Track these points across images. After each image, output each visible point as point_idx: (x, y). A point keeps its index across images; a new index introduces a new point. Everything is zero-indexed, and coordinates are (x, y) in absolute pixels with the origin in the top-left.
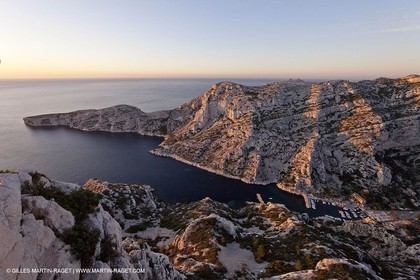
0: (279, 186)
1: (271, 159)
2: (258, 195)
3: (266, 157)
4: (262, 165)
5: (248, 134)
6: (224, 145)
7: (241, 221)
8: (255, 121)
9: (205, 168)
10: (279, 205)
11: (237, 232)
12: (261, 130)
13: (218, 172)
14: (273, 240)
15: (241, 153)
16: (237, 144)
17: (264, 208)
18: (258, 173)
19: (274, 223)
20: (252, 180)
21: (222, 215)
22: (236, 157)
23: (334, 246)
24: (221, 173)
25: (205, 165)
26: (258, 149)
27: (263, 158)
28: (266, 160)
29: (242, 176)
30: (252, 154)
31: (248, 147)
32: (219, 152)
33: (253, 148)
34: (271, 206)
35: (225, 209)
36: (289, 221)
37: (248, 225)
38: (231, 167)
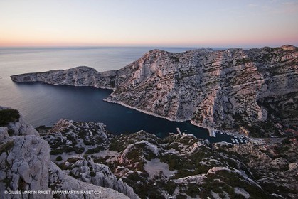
0: (192, 122)
1: (187, 104)
2: (178, 129)
3: (184, 103)
4: (181, 108)
5: (172, 87)
6: (155, 95)
7: (164, 145)
8: (177, 78)
9: (142, 111)
10: (190, 135)
11: (159, 152)
12: (181, 84)
13: (151, 113)
14: (183, 156)
15: (166, 100)
16: (164, 94)
17: (179, 137)
18: (178, 113)
19: (185, 146)
20: (174, 119)
21: (151, 142)
22: (163, 103)
23: (222, 160)
24: (153, 114)
25: (141, 109)
26: (178, 97)
27: (181, 103)
28: (184, 105)
29: (167, 116)
30: (174, 101)
31: (172, 96)
32: (151, 100)
33: (175, 97)
34: (185, 135)
35: (153, 138)
36: (195, 144)
37: (168, 148)
38: (159, 110)
